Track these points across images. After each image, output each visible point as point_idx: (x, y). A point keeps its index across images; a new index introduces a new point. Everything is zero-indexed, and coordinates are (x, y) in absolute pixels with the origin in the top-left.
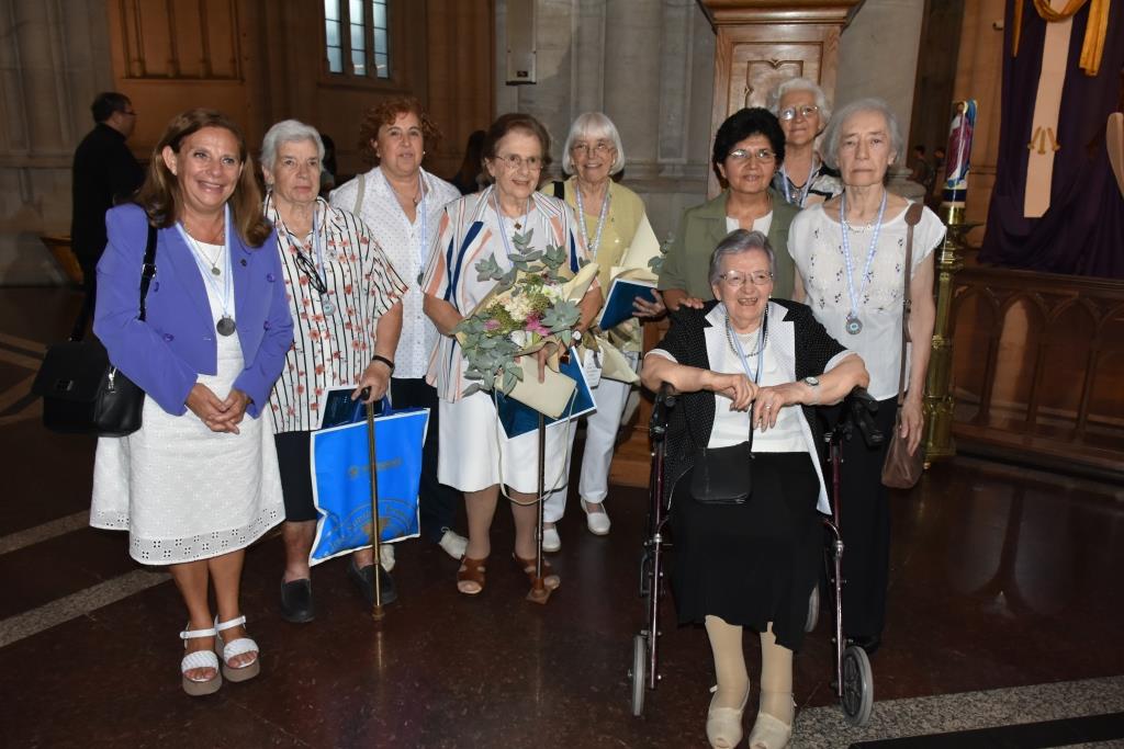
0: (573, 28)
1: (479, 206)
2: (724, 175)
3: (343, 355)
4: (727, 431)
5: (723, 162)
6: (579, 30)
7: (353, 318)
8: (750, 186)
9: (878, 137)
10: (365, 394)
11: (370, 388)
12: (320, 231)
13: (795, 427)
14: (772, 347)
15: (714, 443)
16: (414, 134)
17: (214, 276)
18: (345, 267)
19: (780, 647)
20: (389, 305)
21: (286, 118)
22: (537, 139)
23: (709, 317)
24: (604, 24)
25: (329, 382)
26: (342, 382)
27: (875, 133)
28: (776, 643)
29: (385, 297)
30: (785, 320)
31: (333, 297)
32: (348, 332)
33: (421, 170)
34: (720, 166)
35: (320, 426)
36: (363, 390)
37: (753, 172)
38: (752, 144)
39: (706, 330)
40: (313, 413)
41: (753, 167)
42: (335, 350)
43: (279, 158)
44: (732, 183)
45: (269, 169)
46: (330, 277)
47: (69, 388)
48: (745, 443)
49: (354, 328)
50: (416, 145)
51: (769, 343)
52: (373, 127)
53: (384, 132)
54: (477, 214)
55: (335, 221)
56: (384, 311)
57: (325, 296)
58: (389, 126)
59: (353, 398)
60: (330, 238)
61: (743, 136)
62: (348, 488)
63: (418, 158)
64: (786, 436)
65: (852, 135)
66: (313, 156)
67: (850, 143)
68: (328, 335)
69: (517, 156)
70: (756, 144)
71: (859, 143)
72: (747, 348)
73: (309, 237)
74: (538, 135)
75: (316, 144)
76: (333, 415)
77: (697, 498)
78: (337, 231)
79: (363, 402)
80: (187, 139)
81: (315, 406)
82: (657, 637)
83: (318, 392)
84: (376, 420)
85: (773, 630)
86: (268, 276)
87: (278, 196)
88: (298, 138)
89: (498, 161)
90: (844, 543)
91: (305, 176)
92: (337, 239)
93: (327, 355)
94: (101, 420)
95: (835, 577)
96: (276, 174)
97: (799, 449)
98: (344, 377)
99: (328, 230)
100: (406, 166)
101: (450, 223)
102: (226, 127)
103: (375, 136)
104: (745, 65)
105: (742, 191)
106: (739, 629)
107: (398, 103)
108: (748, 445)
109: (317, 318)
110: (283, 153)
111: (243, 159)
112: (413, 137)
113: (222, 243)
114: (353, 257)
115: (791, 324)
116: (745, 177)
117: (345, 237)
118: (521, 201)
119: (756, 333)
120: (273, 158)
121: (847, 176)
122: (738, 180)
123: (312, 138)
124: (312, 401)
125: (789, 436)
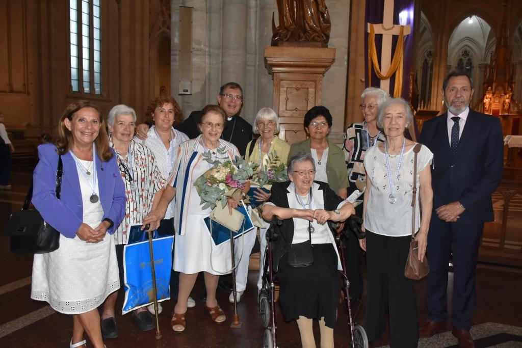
0: (207, 72)
1: (195, 145)
3: (138, 209)
6: (209, 73)
7: (144, 193)
9: (401, 115)
10: (147, 228)
11: (149, 224)
12: (132, 153)
13: (326, 233)
14: (315, 201)
15: (295, 242)
16: (170, 112)
17: (88, 175)
18: (142, 170)
19: (327, 327)
20: (161, 188)
21: (120, 103)
22: (221, 115)
23: (288, 189)
24: (220, 71)
25: (132, 221)
26: (137, 222)
27: (399, 114)
28: (326, 325)
29: (159, 184)
30: (319, 189)
31: (136, 183)
32: (141, 199)
33: (173, 128)
36: (146, 225)
37: (319, 131)
38: (319, 120)
39: (288, 194)
40: (124, 236)
41: (319, 128)
42: (135, 207)
43: (117, 121)
45: (111, 125)
46: (135, 174)
47: (24, 231)
49: (144, 197)
50: (171, 116)
51: (313, 199)
52: (153, 108)
53: (157, 110)
54: (195, 148)
55: (138, 149)
56: (158, 190)
57: (132, 182)
58: (160, 108)
59: (142, 229)
60: (136, 157)
62: (140, 274)
63: (171, 122)
66: (133, 121)
67: (388, 117)
68: (133, 200)
69: (211, 123)
70: (320, 120)
71: (392, 118)
72: (305, 202)
73: (127, 156)
74: (222, 113)
75: (133, 116)
76: (133, 238)
77: (291, 265)
78: (139, 153)
79: (146, 231)
80: (75, 114)
81: (125, 232)
82: (275, 329)
83: (127, 226)
84: (153, 240)
85: (325, 320)
86: (114, 174)
88: (126, 113)
89: (203, 125)
90: (349, 281)
91: (128, 130)
92: (139, 156)
93: (132, 209)
94: (41, 245)
95: (346, 296)
96: (115, 128)
97: (329, 242)
98: (138, 220)
99: (135, 153)
100: (166, 126)
101: (182, 152)
102: (93, 107)
103: (153, 111)
104: (285, 89)
105: (314, 138)
106: (311, 320)
107: (165, 98)
109: (129, 192)
110: (119, 120)
111: (101, 121)
112: (170, 113)
113: (91, 160)
114: (146, 166)
115: (322, 191)
116: (316, 133)
117: (143, 156)
118: (213, 143)
119: (308, 195)
120: (114, 120)
122: (313, 134)
123: (132, 113)
124: (124, 230)
125: (323, 236)
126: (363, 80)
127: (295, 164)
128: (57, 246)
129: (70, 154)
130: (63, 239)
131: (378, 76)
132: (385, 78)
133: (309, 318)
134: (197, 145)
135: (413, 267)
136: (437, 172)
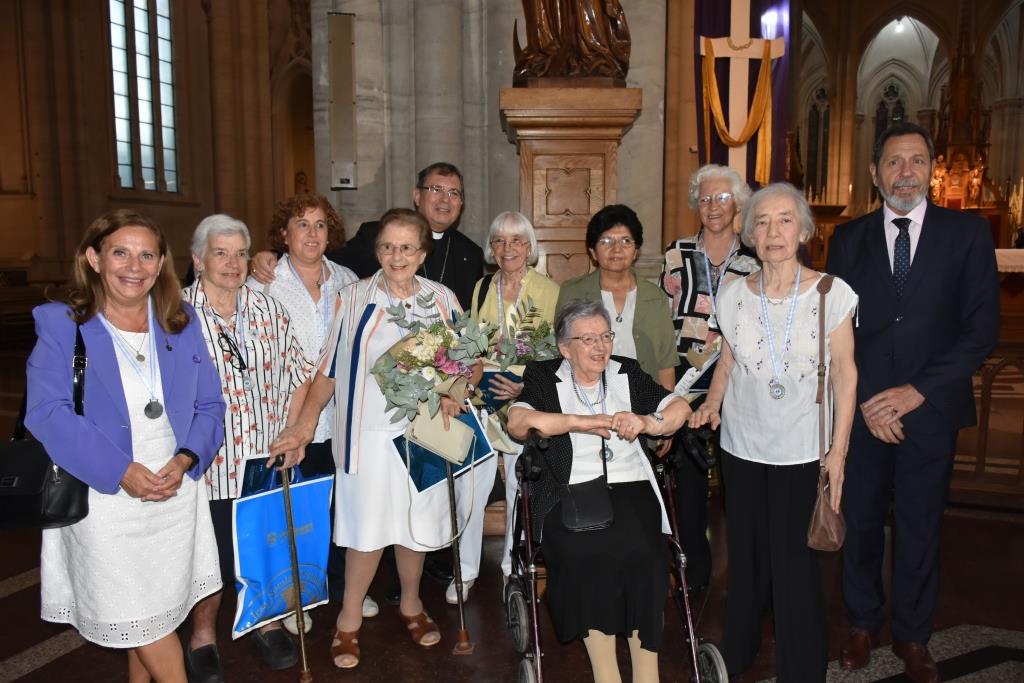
0: (387, 140)
1: (369, 290)
3: (259, 427)
4: (584, 469)
6: (391, 146)
7: (269, 393)
8: (615, 266)
9: (788, 217)
10: (279, 462)
11: (284, 456)
12: (243, 313)
13: (635, 460)
14: (611, 396)
15: (575, 479)
16: (320, 226)
17: (139, 363)
18: (266, 346)
19: (644, 650)
20: (303, 380)
23: (558, 374)
24: (413, 141)
25: (247, 452)
26: (258, 452)
27: (785, 214)
28: (643, 646)
29: (300, 372)
30: (620, 372)
31: (253, 374)
32: (264, 406)
33: (325, 258)
34: (592, 250)
35: (239, 495)
36: (278, 457)
37: (617, 255)
38: (616, 233)
39: (557, 384)
40: (232, 482)
41: (618, 250)
42: (252, 422)
43: (211, 249)
45: (199, 257)
46: (251, 355)
47: (14, 486)
48: (601, 477)
49: (270, 402)
50: (322, 235)
51: (608, 393)
52: (284, 218)
53: (293, 223)
54: (369, 296)
55: (256, 303)
56: (298, 385)
57: (245, 372)
58: (298, 218)
60: (252, 319)
62: (267, 554)
63: (322, 247)
64: (632, 468)
65: (763, 216)
66: (243, 248)
67: (762, 223)
68: (247, 409)
69: (391, 244)
70: (619, 233)
71: (770, 223)
72: (592, 398)
73: (234, 317)
74: (414, 223)
75: (244, 237)
76: (251, 484)
78: (258, 312)
79: (278, 469)
80: (107, 239)
81: (234, 474)
82: (541, 658)
83: (237, 462)
84: (291, 486)
85: (640, 636)
87: (207, 283)
88: (229, 232)
90: (686, 556)
91: (235, 266)
92: (259, 319)
93: (245, 427)
94: (48, 511)
95: (681, 585)
96: (207, 263)
97: (642, 478)
98: (259, 447)
99: (251, 311)
100: (311, 255)
101: (343, 305)
102: (144, 225)
103: (285, 225)
104: (544, 172)
105: (608, 270)
106: (613, 638)
107: (308, 199)
108: (604, 477)
109: (238, 393)
110: (215, 246)
112: (319, 229)
113: (145, 330)
114: (272, 337)
115: (625, 376)
116: (611, 259)
117: (267, 318)
119: (598, 384)
120: (205, 248)
121: (761, 253)
122: (606, 261)
123: (241, 232)
124: (231, 470)
125: (630, 466)
126: (695, 150)
127: (574, 323)
131: (723, 139)
132: (738, 144)
133: (607, 633)
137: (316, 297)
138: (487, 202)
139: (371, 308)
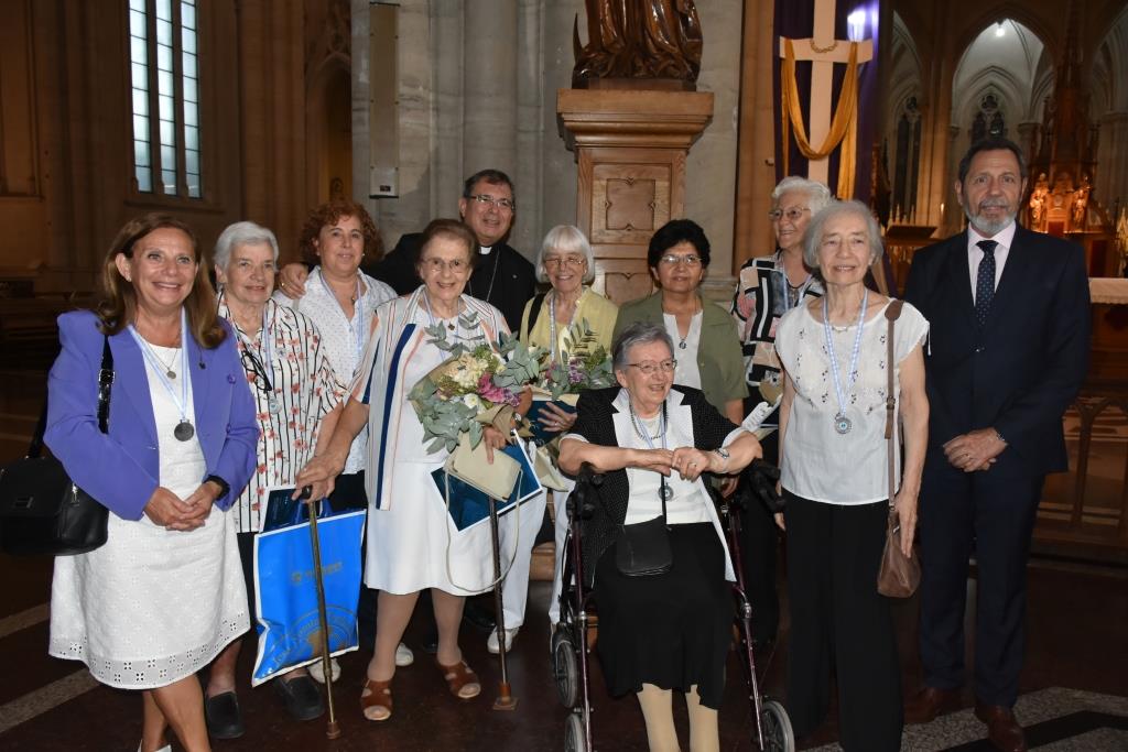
0: (432, 147)
1: (409, 308)
2: (657, 278)
3: (285, 454)
4: (641, 508)
5: (656, 266)
6: (437, 150)
7: (297, 417)
8: (679, 286)
9: (861, 239)
10: (305, 494)
11: (311, 487)
12: (270, 329)
13: (698, 500)
14: (673, 430)
15: (630, 520)
16: (355, 236)
17: (169, 379)
18: (294, 366)
19: (703, 707)
20: (335, 405)
21: (244, 218)
22: (463, 241)
23: (615, 404)
24: (461, 146)
25: (271, 481)
26: (283, 482)
27: (857, 234)
28: (701, 703)
29: (331, 396)
30: (682, 404)
32: (291, 431)
33: (360, 271)
34: (654, 269)
35: (262, 529)
36: (304, 489)
37: (681, 274)
38: (679, 250)
39: (614, 416)
40: (254, 514)
41: (682, 269)
42: (278, 449)
43: (234, 259)
44: (663, 283)
45: (222, 268)
46: (278, 375)
47: (28, 506)
48: (660, 518)
49: (297, 427)
50: (357, 246)
51: (669, 426)
52: (316, 226)
53: (326, 232)
54: (408, 315)
55: (284, 319)
56: (329, 410)
57: (271, 393)
58: (331, 227)
59: (294, 498)
60: (279, 336)
61: (672, 243)
62: (291, 595)
63: (357, 259)
64: (693, 508)
65: (834, 235)
66: (269, 258)
67: (832, 242)
68: (272, 435)
69: (440, 259)
70: (683, 251)
71: (841, 243)
72: (651, 432)
73: (259, 334)
74: (464, 237)
75: (271, 246)
76: (275, 518)
77: (624, 571)
78: (286, 329)
79: (304, 501)
80: (140, 242)
81: (257, 506)
82: (591, 713)
83: (260, 492)
84: (319, 521)
85: (699, 691)
86: (229, 377)
87: (230, 297)
88: (255, 241)
90: (751, 605)
91: (260, 278)
92: (286, 336)
93: (270, 454)
94: (65, 535)
95: (745, 637)
96: (230, 274)
97: (704, 520)
98: (285, 477)
99: (278, 328)
100: (345, 267)
101: (380, 324)
102: (179, 227)
103: (317, 235)
104: (604, 183)
105: (672, 291)
106: (669, 693)
107: (342, 206)
108: (663, 518)
109: (263, 417)
110: (238, 256)
111: (198, 260)
112: (354, 240)
113: (178, 345)
114: (301, 357)
115: (688, 408)
116: (675, 279)
117: (295, 335)
119: (658, 417)
120: (228, 259)
122: (668, 281)
123: (268, 241)
124: (255, 501)
125: (692, 507)
126: (772, 160)
127: (632, 348)
128: (101, 538)
129: (129, 333)
130: (115, 524)
131: (802, 150)
132: (818, 157)
133: (663, 687)
134: (413, 310)
135: (896, 571)
136: (939, 361)
137: (350, 314)
138: (541, 213)
139: (410, 329)
